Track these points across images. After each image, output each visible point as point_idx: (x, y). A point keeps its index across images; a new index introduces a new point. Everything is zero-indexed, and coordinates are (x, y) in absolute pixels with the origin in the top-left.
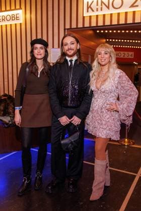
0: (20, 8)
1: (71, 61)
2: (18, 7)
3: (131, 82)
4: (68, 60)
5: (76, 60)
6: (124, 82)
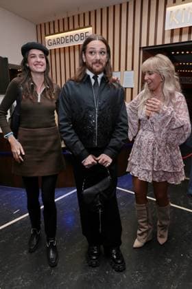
0: (90, 26)
1: (95, 78)
4: (91, 77)
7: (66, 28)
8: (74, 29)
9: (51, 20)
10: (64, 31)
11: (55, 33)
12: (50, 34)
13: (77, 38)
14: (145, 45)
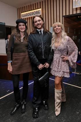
0: (40, 8)
1: (41, 31)
2: (39, 7)
3: (74, 43)
4: (39, 31)
5: (44, 31)
6: (71, 43)
7: (30, 9)
8: (33, 10)
9: (24, 6)
10: (29, 11)
11: (25, 12)
12: (23, 12)
13: (35, 13)
14: (65, 15)
